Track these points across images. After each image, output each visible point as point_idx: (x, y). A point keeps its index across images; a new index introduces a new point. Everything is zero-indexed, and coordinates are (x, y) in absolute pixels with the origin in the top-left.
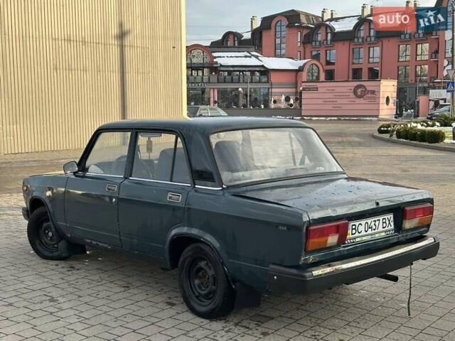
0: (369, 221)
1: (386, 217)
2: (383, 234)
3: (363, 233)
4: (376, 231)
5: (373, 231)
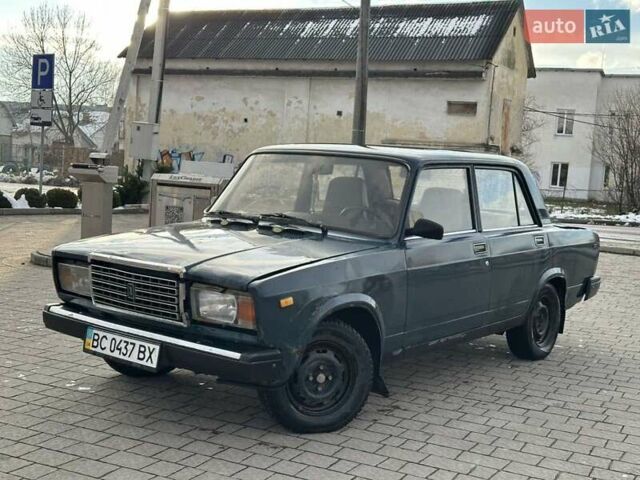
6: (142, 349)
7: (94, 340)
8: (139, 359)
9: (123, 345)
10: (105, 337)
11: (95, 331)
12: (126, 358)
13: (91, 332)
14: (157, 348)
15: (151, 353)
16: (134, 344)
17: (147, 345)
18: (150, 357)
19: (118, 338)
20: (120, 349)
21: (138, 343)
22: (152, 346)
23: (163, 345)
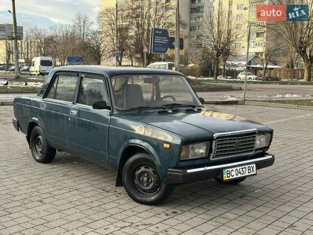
6: (249, 168)
7: (227, 174)
8: (249, 173)
9: (241, 170)
10: (232, 170)
11: (227, 170)
12: (244, 175)
13: (225, 172)
14: (254, 165)
15: (253, 168)
16: (246, 168)
17: (250, 166)
18: (253, 170)
19: (238, 168)
20: (240, 173)
21: (247, 166)
22: (252, 165)
23: (256, 163)
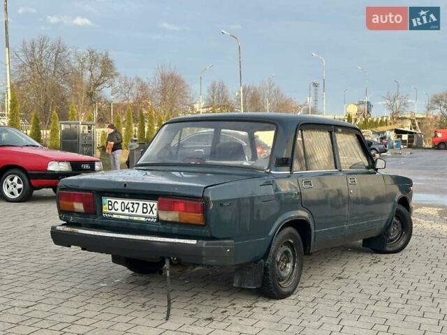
0: (126, 201)
1: (148, 203)
2: (143, 219)
3: (120, 211)
4: (134, 213)
5: (130, 213)
